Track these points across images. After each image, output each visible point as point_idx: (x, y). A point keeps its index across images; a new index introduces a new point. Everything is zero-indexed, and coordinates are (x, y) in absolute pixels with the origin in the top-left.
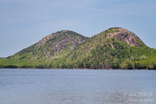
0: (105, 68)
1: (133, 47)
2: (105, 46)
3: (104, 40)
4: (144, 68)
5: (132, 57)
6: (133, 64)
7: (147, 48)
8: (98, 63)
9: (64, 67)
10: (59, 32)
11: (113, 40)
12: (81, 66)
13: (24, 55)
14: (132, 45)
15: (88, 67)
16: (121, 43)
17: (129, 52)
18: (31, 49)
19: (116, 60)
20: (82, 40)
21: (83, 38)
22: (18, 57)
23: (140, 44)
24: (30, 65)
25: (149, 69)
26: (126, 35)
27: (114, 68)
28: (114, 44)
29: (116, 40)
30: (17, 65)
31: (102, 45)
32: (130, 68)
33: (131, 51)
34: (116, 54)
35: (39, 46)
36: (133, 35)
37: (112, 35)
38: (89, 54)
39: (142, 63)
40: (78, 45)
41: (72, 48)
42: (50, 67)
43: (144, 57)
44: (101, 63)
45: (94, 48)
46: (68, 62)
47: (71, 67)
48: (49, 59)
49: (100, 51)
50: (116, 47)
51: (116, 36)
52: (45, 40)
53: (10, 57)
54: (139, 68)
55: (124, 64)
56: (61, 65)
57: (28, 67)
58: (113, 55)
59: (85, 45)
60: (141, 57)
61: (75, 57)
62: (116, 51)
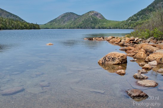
0: (88, 28)
1: (100, 19)
2: (88, 19)
3: (88, 16)
4: (105, 28)
5: (100, 24)
6: (101, 26)
7: (106, 20)
8: (86, 26)
9: (70, 28)
10: (67, 13)
11: (92, 16)
12: (78, 28)
13: (52, 23)
14: (100, 18)
15: (81, 28)
16: (95, 17)
17: (98, 21)
18: (55, 20)
19: (93, 25)
20: (77, 16)
21: (77, 15)
22: (49, 24)
23: (103, 18)
24: (55, 27)
25: (108, 29)
26: (97, 14)
27: (92, 28)
28: (92, 18)
29: (93, 16)
30: (49, 27)
31: (87, 18)
32: (99, 28)
33: (99, 21)
34: (93, 22)
35: (58, 19)
36: (100, 14)
37: (91, 14)
38: (81, 22)
39: (104, 26)
40: (75, 18)
41: (73, 20)
42: (64, 28)
43: (105, 23)
44: (87, 26)
45: (83, 20)
46: (72, 26)
47: (74, 28)
48: (63, 25)
49: (86, 21)
50: (93, 20)
51: (93, 14)
52: (61, 16)
53: (46, 24)
54: (103, 28)
55: (97, 27)
58: (92, 23)
59: (79, 18)
60: (104, 24)
61: (75, 24)
62: (93, 21)
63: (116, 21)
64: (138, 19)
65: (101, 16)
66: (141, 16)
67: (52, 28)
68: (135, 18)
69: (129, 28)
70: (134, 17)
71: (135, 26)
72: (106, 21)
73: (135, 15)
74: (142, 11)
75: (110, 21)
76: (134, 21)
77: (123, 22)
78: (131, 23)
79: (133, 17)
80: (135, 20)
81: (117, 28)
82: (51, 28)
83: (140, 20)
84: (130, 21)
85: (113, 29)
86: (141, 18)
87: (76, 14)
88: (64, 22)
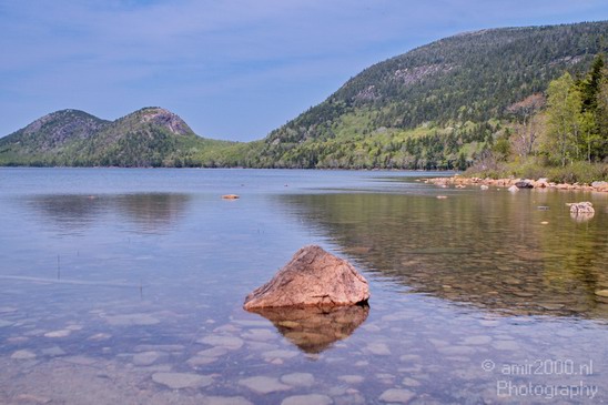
0: (141, 165)
1: (177, 137)
2: (139, 133)
3: (137, 126)
4: (198, 165)
5: (179, 151)
6: (182, 160)
7: (197, 137)
8: (131, 158)
9: (76, 164)
11: (150, 125)
12: (106, 163)
14: (177, 133)
16: (161, 129)
17: (173, 142)
18: (18, 137)
19: (156, 154)
20: (97, 124)
23: (188, 132)
24: (20, 161)
25: (206, 167)
26: (168, 119)
27: (155, 166)
28: (151, 131)
29: (154, 126)
31: (135, 132)
32: (179, 165)
33: (176, 142)
34: (156, 145)
35: (29, 132)
36: (177, 118)
37: (148, 119)
38: (114, 146)
39: (195, 159)
40: (91, 131)
42: (53, 164)
43: (195, 149)
44: (135, 159)
45: (122, 136)
46: (82, 156)
47: (90, 164)
48: (48, 153)
49: (133, 141)
50: (155, 136)
51: (154, 119)
52: (40, 124)
54: (192, 166)
55: (168, 160)
56: (71, 161)
57: (17, 165)
58: (152, 147)
59: (107, 132)
60: (191, 150)
61: (92, 150)
62: (156, 142)
63: (233, 143)
64: (301, 137)
65: (182, 126)
66: (311, 129)
67: (10, 165)
68: (292, 132)
69: (276, 164)
70: (289, 130)
71: (295, 160)
72: (198, 141)
73: (291, 125)
74: (312, 110)
75: (210, 143)
76: (291, 144)
77: (253, 145)
78: (280, 150)
79: (284, 129)
80: (292, 140)
81: (236, 165)
82: (7, 162)
83: (310, 139)
84: (276, 142)
85: (223, 167)
86: (311, 133)
87: (93, 117)
88: (52, 144)
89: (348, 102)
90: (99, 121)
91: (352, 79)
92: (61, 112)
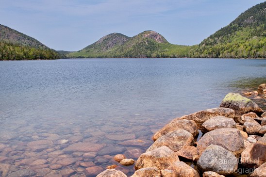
0: (142, 57)
2: (142, 43)
3: (141, 39)
4: (167, 57)
5: (160, 50)
6: (160, 54)
7: (169, 44)
8: (137, 54)
9: (115, 57)
11: (147, 39)
12: (126, 56)
13: (89, 49)
14: (159, 42)
16: (152, 40)
17: (157, 46)
18: (94, 46)
19: (149, 52)
20: (126, 39)
22: (85, 51)
23: (165, 41)
24: (93, 56)
25: (171, 57)
26: (155, 35)
27: (147, 57)
28: (147, 41)
29: (149, 39)
30: (84, 56)
31: (140, 42)
32: (158, 57)
33: (159, 46)
34: (149, 48)
36: (160, 35)
37: (146, 36)
38: (131, 48)
39: (166, 54)
40: (124, 42)
42: (106, 57)
43: (167, 49)
44: (139, 54)
45: (134, 44)
46: (118, 53)
47: (120, 57)
48: (105, 52)
49: (139, 46)
50: (149, 44)
51: (149, 36)
54: (164, 57)
55: (154, 55)
56: (113, 55)
57: (91, 57)
58: (147, 49)
59: (129, 42)
60: (165, 50)
61: (122, 50)
62: (149, 46)
63: (185, 46)
64: (215, 43)
65: (162, 39)
66: (220, 38)
67: (88, 57)
68: (211, 40)
69: (201, 56)
70: (210, 39)
71: (209, 54)
72: (169, 46)
73: (211, 37)
74: (222, 29)
75: (175, 46)
76: (210, 46)
77: (193, 47)
78: (204, 49)
79: (208, 39)
80: (211, 44)
81: (184, 56)
82: (88, 56)
83: (219, 43)
84: (203, 45)
85: (178, 57)
86: (220, 40)
87: (124, 36)
88: (107, 48)
89: (240, 25)
90: (127, 37)
91: (242, 14)
92: (111, 34)
